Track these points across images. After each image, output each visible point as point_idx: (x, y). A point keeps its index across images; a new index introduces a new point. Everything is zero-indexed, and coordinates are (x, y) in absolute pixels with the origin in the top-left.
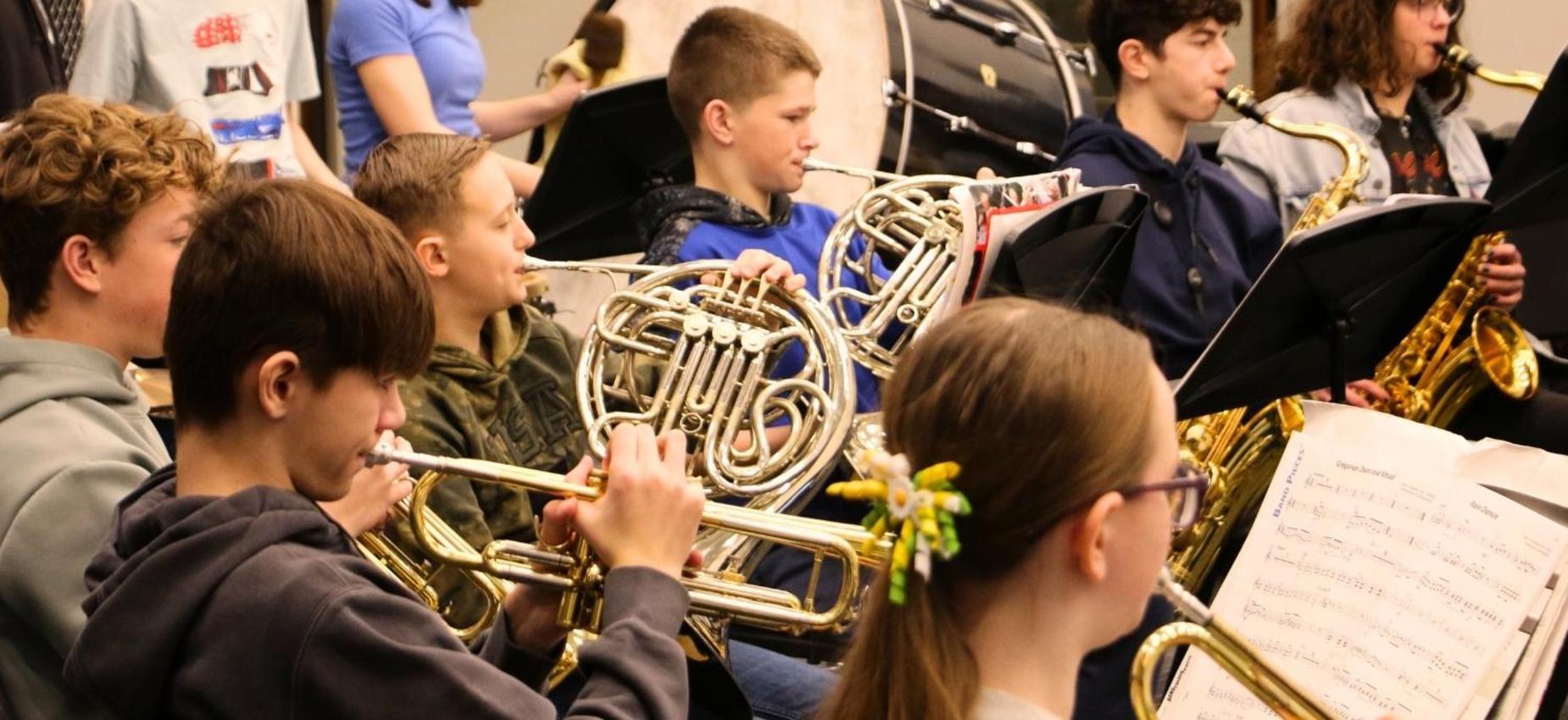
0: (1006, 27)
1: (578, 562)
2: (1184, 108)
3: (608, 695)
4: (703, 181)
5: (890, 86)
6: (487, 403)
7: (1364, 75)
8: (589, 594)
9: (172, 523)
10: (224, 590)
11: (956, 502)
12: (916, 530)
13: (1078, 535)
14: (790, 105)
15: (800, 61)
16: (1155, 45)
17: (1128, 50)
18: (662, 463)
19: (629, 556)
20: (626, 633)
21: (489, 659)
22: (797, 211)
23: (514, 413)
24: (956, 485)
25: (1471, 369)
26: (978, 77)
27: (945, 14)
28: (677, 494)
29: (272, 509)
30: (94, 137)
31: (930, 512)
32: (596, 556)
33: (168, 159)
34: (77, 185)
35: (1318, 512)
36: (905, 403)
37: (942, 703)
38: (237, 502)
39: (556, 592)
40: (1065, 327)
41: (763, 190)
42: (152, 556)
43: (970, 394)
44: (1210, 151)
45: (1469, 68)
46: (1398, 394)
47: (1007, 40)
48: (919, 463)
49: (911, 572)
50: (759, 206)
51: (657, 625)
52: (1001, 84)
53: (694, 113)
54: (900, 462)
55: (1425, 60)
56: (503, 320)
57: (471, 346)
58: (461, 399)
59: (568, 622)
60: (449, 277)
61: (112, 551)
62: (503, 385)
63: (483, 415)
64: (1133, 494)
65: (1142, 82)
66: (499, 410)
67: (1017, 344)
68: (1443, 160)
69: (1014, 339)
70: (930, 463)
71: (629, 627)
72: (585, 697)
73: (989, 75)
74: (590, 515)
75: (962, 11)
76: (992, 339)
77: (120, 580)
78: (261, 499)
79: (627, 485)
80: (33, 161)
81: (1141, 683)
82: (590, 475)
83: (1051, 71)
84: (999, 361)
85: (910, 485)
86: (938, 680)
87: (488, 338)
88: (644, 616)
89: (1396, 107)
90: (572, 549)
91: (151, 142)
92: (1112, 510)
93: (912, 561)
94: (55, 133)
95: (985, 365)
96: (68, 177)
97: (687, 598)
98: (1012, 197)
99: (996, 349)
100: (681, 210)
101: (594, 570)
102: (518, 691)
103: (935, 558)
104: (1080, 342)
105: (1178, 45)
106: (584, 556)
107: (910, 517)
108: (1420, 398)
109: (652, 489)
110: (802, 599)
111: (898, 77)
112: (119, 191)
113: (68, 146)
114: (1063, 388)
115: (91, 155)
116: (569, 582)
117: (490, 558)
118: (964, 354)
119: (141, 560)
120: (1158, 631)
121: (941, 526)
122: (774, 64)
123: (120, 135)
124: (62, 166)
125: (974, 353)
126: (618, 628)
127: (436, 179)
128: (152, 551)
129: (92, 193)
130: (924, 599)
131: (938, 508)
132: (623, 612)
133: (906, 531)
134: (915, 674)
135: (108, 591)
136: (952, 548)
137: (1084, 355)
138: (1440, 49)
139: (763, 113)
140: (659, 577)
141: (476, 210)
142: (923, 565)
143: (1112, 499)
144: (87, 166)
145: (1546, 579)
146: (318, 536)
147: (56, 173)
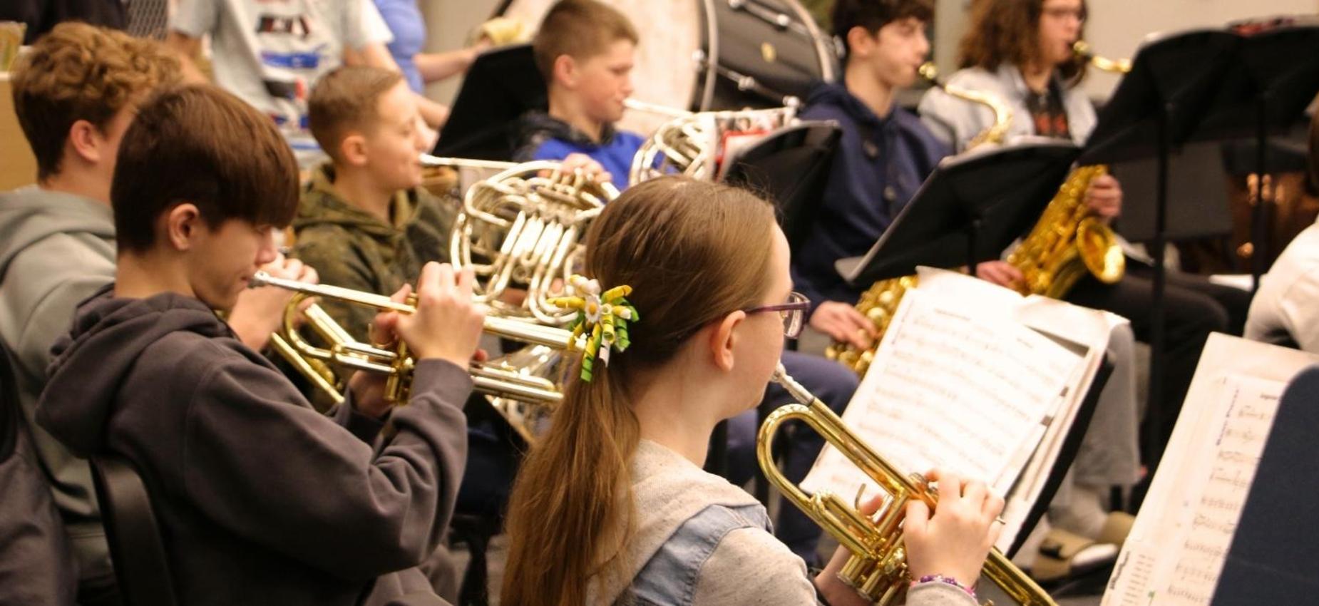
0: (782, 20)
1: (399, 357)
2: (893, 78)
3: (410, 443)
4: (555, 112)
5: (698, 55)
6: (389, 252)
7: (1018, 60)
8: (406, 378)
9: (105, 315)
10: (142, 362)
11: (628, 312)
12: (601, 333)
13: (713, 339)
14: (616, 61)
15: (624, 32)
16: (874, 32)
17: (856, 34)
18: (457, 287)
19: (433, 352)
20: (425, 403)
21: (340, 423)
22: (620, 137)
23: (407, 261)
24: (630, 300)
25: (1077, 261)
26: (759, 51)
27: (741, 9)
28: (466, 310)
29: (177, 307)
30: (93, 53)
31: (611, 319)
32: (410, 353)
33: (146, 70)
34: (81, 86)
35: (920, 342)
36: (600, 242)
37: (611, 450)
38: (151, 302)
39: (382, 377)
40: (713, 195)
41: (595, 120)
42: (91, 338)
43: (641, 239)
44: (914, 111)
45: (1087, 59)
46: (1029, 275)
47: (782, 29)
48: (606, 285)
49: (596, 360)
50: (593, 133)
51: (447, 399)
52: (779, 59)
53: (550, 64)
54: (593, 284)
55: (1060, 53)
56: (402, 198)
57: (382, 214)
58: (372, 249)
59: (391, 397)
60: (368, 167)
61: (68, 336)
62: (401, 243)
63: (386, 260)
64: (754, 311)
65: (865, 59)
66: (397, 258)
67: (678, 204)
68: (1066, 121)
69: (675, 202)
70: (613, 286)
71: (425, 398)
72: (395, 444)
73: (768, 52)
74: (405, 323)
75: (754, 8)
76: (660, 200)
77: (70, 355)
78: (170, 301)
79: (432, 302)
80: (51, 69)
81: (764, 445)
82: (408, 297)
83: (810, 52)
84: (664, 216)
85: (600, 301)
86: (611, 436)
87: (393, 210)
88: (438, 392)
89: (1040, 84)
90: (394, 347)
91: (134, 58)
92: (737, 322)
93: (597, 353)
94: (67, 50)
95: (654, 219)
96: (75, 80)
97: (471, 381)
98: (743, 126)
99: (661, 208)
100: (537, 129)
101: (409, 362)
102: (344, 437)
103: (613, 350)
104: (722, 205)
105: (890, 34)
106: (403, 352)
107: (598, 322)
108: (1043, 279)
109: (448, 306)
110: (555, 383)
111: (705, 49)
112: (110, 91)
113: (75, 59)
114: (707, 236)
115: (91, 66)
116: (393, 370)
117: (336, 352)
118: (641, 211)
119: (84, 341)
120: (779, 409)
121: (617, 329)
122: (605, 34)
123: (113, 52)
124: (71, 72)
125: (647, 209)
126: (420, 399)
127: (361, 98)
128: (92, 335)
129: (91, 92)
130: (605, 376)
131: (617, 316)
132: (425, 389)
133: (595, 332)
134: (594, 427)
135: (62, 362)
136: (624, 345)
137: (724, 215)
138: (1070, 45)
139: (597, 67)
140: (451, 367)
141: (389, 121)
142: (604, 355)
143: (739, 314)
144: (88, 73)
145: (1060, 389)
146: (210, 330)
147: (67, 78)
